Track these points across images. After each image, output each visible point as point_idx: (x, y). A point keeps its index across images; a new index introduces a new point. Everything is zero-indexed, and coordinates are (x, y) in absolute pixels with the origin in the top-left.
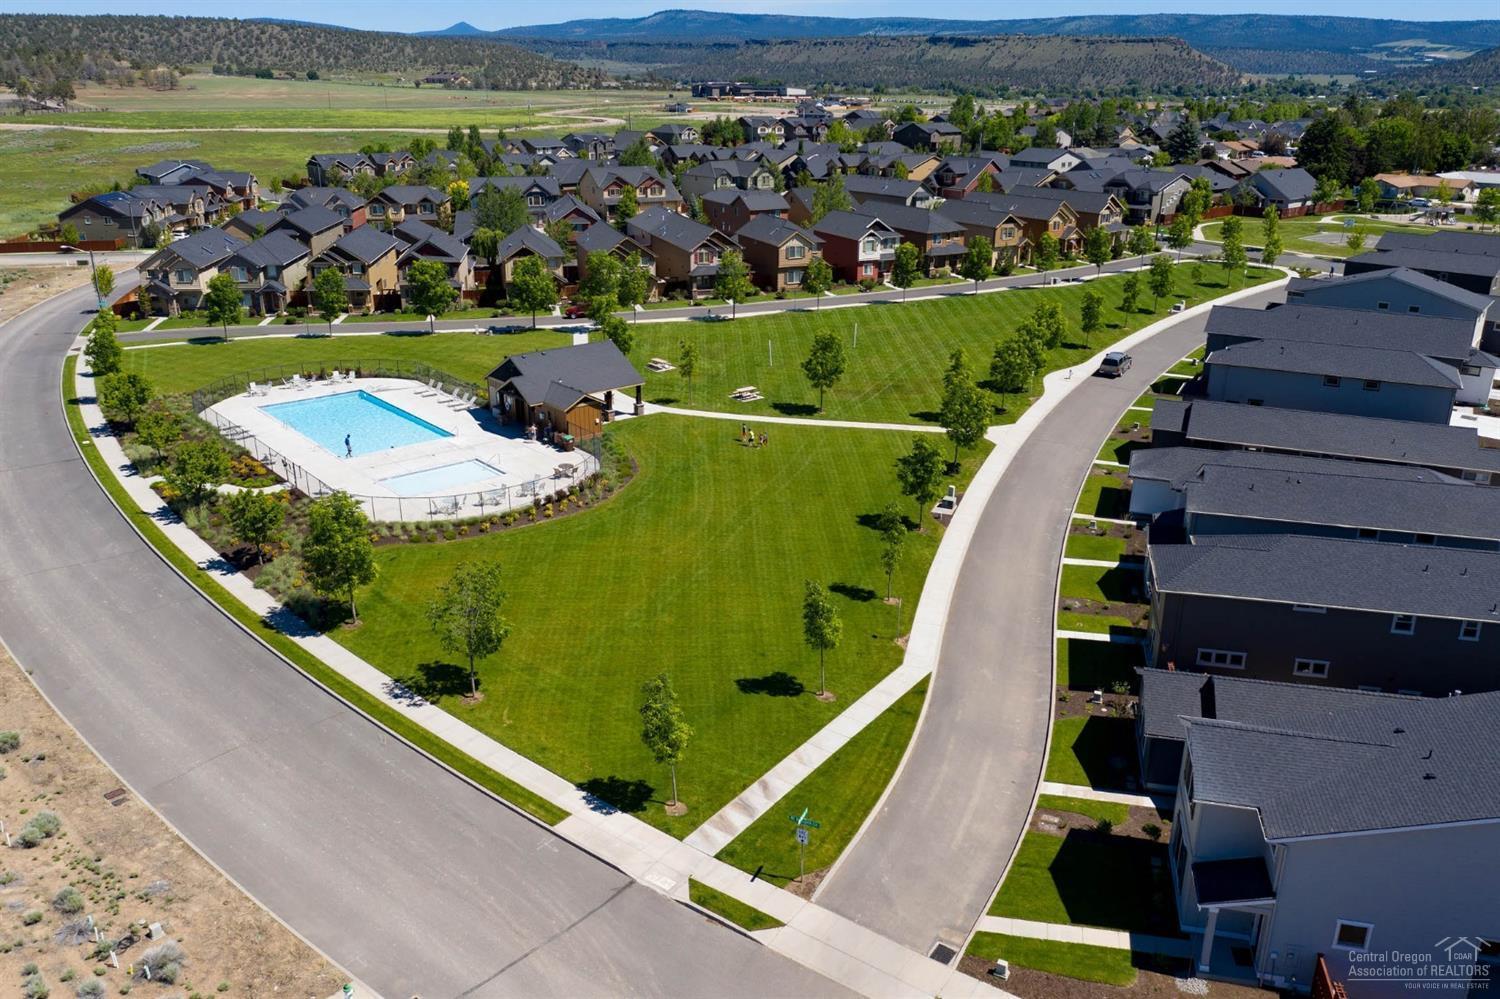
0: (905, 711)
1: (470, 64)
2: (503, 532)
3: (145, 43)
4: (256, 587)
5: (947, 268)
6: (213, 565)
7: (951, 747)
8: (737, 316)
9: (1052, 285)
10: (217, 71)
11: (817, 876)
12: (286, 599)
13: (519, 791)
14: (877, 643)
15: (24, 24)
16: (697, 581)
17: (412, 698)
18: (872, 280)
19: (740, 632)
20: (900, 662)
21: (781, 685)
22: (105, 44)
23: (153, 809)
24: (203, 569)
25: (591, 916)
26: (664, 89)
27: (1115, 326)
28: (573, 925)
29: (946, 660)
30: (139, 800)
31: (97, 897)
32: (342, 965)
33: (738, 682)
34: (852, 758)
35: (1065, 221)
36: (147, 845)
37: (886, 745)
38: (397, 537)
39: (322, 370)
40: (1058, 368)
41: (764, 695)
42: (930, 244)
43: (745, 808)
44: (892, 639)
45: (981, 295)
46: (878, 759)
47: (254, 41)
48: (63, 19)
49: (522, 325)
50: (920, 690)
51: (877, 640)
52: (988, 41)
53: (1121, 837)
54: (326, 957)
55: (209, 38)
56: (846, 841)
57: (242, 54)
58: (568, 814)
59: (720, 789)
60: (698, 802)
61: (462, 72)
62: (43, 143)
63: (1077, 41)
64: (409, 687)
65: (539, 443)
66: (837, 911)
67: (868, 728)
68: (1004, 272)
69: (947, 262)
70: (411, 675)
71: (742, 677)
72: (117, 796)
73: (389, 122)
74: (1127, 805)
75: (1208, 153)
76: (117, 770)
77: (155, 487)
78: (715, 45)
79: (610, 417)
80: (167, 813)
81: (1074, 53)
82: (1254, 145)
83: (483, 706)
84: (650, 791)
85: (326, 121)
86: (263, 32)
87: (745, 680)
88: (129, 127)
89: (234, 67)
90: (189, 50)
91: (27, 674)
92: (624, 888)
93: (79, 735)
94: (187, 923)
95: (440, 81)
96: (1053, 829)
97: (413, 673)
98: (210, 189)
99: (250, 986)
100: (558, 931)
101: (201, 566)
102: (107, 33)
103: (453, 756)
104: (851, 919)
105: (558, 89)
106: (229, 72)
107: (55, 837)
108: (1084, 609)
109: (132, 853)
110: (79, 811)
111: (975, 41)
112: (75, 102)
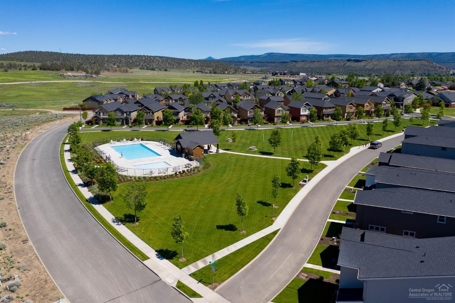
0: (268, 238)
1: (209, 67)
2: (163, 181)
3: (123, 62)
4: (89, 191)
5: (330, 118)
6: (80, 185)
7: (279, 250)
8: (258, 129)
9: (363, 123)
10: (140, 69)
11: (219, 284)
12: (95, 194)
13: (137, 250)
14: (266, 218)
15: (93, 57)
16: (216, 197)
17: (118, 223)
18: (305, 121)
19: (223, 212)
20: (271, 224)
21: (231, 228)
22: (113, 62)
23: (33, 246)
24: (77, 186)
25: (144, 288)
26: (264, 74)
27: (380, 135)
28: (137, 290)
29: (288, 225)
30: (30, 243)
31: (6, 267)
32: (64, 293)
33: (217, 226)
34: (244, 251)
35: (370, 105)
36: (26, 255)
37: (257, 248)
38: (132, 180)
39: (132, 138)
40: (357, 146)
41: (224, 230)
42: (324, 110)
43: (204, 262)
44: (271, 218)
45: (339, 125)
46: (253, 251)
47: (152, 61)
48: (103, 56)
49: (194, 129)
50: (275, 233)
51: (267, 217)
52: (366, 60)
53: (327, 283)
54: (60, 290)
55: (140, 60)
56: (232, 274)
57: (148, 65)
58: (149, 258)
59: (198, 255)
60: (190, 259)
61: (207, 69)
62: (88, 85)
63: (395, 60)
64: (119, 220)
65: (185, 159)
66: (222, 295)
67: (253, 242)
68: (348, 120)
69: (330, 116)
70: (121, 217)
71: (219, 224)
72: (25, 241)
73: (181, 80)
74: (333, 273)
75: (429, 89)
76: (29, 235)
77: (74, 165)
78: (282, 62)
79: (208, 153)
80: (36, 247)
81: (393, 64)
82: (446, 87)
83: (138, 226)
84: (177, 254)
85: (164, 80)
86: (154, 59)
87: (219, 226)
88: (112, 81)
89: (145, 68)
90: (134, 64)
91: (18, 209)
92: (157, 281)
93: (23, 225)
94: (27, 277)
95: (200, 72)
96: (304, 278)
97: (122, 216)
98: (125, 95)
99: (35, 296)
100: (132, 291)
101: (77, 185)
102: (114, 59)
103: (122, 239)
104: (225, 298)
105: (233, 74)
106: (144, 69)
107: (3, 250)
108: (340, 214)
109: (21, 257)
110: (13, 244)
111: (362, 61)
112: (100, 75)
